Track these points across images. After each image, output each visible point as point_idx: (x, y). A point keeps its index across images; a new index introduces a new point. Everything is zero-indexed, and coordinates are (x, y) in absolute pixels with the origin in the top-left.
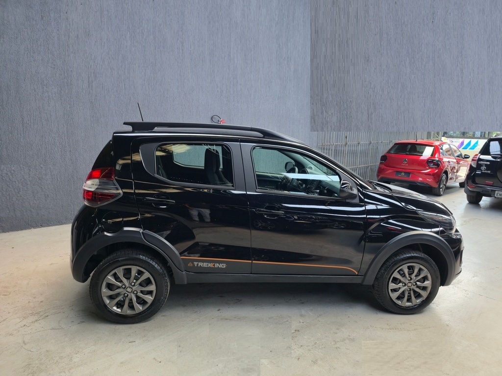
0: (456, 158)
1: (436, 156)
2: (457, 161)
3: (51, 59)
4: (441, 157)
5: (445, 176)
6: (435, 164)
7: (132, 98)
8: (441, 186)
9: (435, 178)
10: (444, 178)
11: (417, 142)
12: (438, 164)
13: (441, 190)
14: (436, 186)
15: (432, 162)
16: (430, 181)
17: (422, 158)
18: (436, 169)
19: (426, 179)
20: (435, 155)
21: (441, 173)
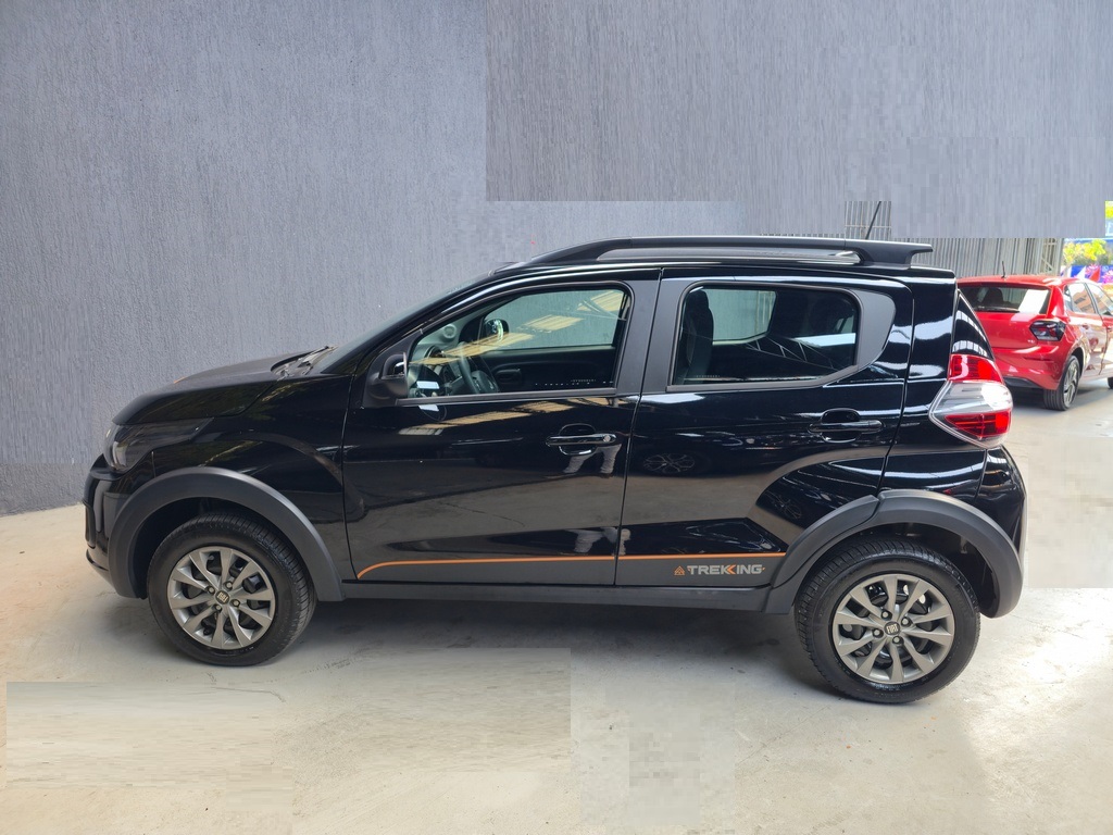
0: (1104, 317)
1: (1054, 313)
2: (1105, 325)
3: (102, 96)
4: (1066, 315)
5: (1076, 361)
6: (1050, 333)
7: (304, 188)
8: (1066, 387)
9: (1050, 365)
10: (1073, 367)
11: (1005, 280)
12: (1059, 334)
13: (1065, 395)
14: (1053, 386)
15: (1043, 327)
16: (1037, 373)
17: (1016, 318)
18: (1054, 344)
19: (1026, 370)
20: (1051, 309)
21: (1066, 354)
